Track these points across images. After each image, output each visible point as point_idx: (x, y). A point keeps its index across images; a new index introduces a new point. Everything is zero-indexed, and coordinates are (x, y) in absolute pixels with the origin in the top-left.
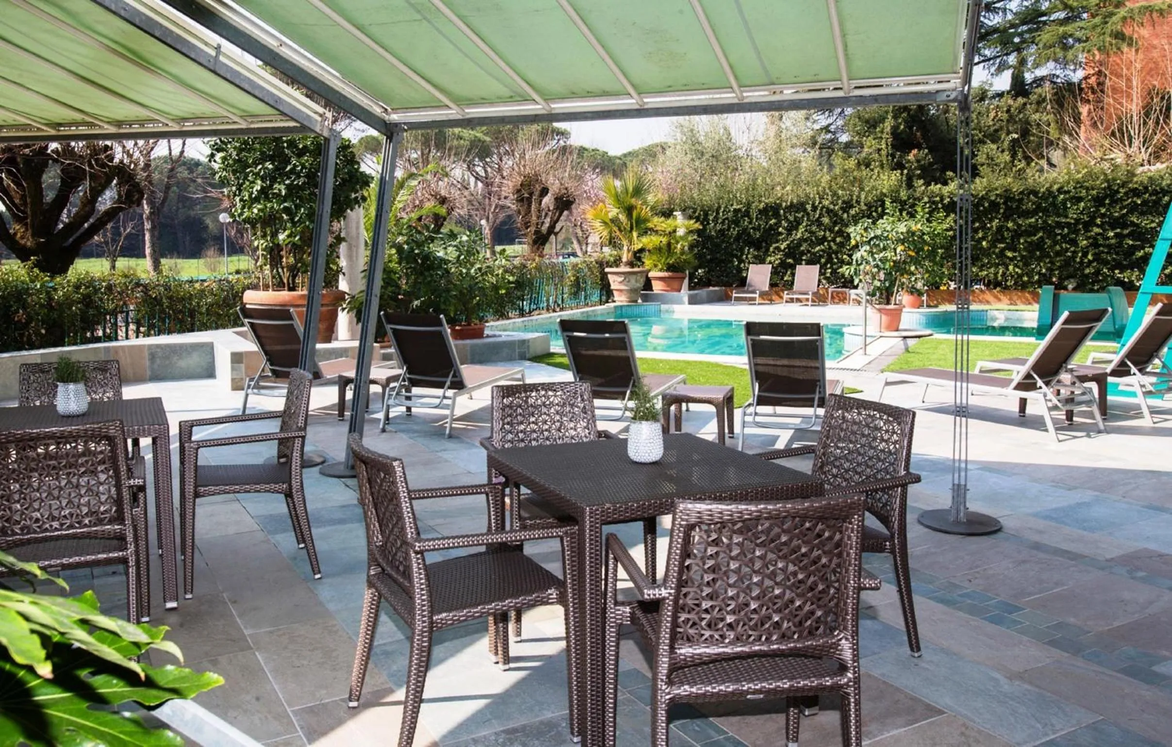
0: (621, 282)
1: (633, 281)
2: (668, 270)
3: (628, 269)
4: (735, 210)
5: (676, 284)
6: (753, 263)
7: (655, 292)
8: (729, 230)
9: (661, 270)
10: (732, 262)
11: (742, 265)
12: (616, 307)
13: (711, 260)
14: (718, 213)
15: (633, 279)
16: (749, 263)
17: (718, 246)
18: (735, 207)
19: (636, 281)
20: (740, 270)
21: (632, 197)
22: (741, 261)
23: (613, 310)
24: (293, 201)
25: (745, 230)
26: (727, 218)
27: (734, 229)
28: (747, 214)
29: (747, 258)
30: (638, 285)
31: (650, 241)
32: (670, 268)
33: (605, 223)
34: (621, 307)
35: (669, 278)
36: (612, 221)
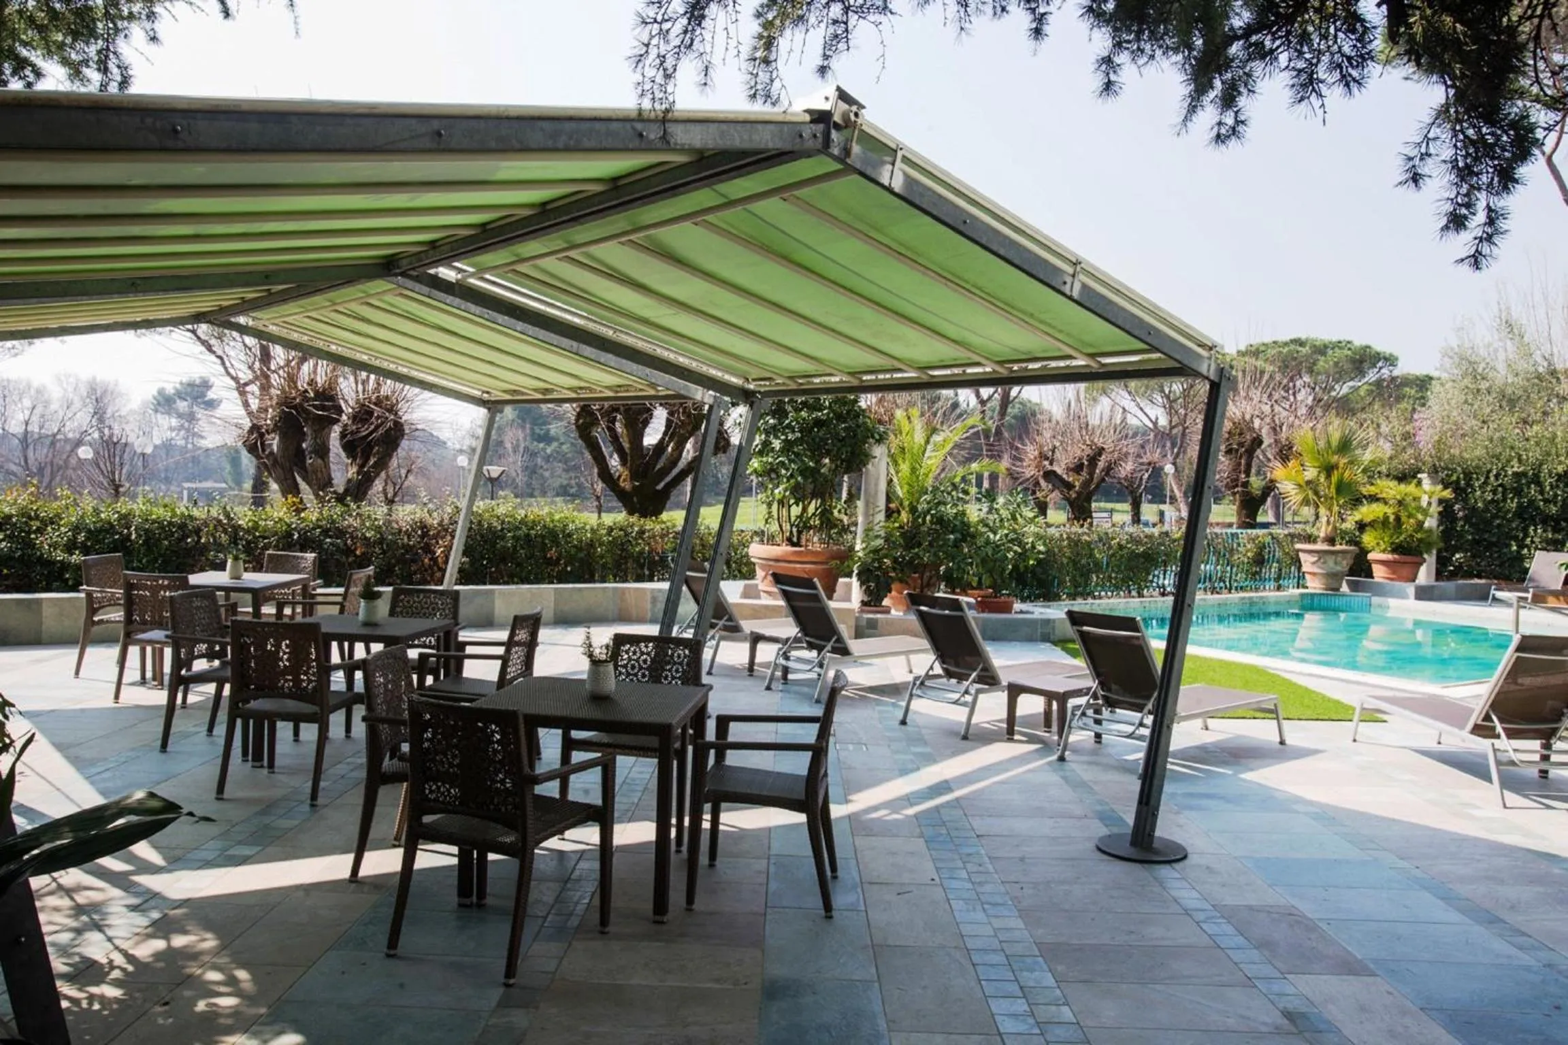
0: (1314, 563)
1: (1331, 563)
2: (1394, 551)
3: (1325, 547)
4: (1515, 474)
5: (1405, 571)
6: (1543, 549)
7: (1376, 580)
8: (1504, 500)
9: (1384, 551)
10: (1510, 546)
11: (1525, 551)
12: (1302, 595)
13: (1476, 542)
14: (1488, 478)
15: (1331, 561)
16: (1536, 549)
17: (1489, 523)
18: (1515, 469)
19: (1336, 563)
20: (1520, 558)
21: (1334, 453)
22: (1521, 546)
23: (1298, 599)
24: (788, 456)
25: (1532, 502)
26: (1501, 485)
27: (1512, 499)
28: (1536, 480)
29: (1532, 542)
30: (1339, 568)
31: (1368, 512)
32: (1397, 549)
33: (1300, 486)
34: (1312, 595)
35: (1395, 562)
36: (1309, 483)
